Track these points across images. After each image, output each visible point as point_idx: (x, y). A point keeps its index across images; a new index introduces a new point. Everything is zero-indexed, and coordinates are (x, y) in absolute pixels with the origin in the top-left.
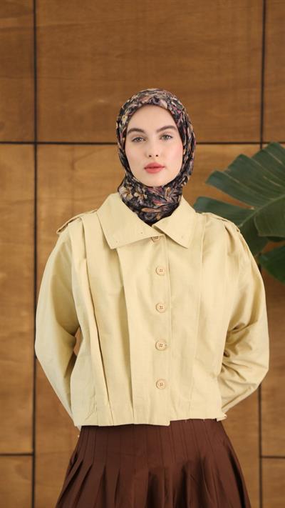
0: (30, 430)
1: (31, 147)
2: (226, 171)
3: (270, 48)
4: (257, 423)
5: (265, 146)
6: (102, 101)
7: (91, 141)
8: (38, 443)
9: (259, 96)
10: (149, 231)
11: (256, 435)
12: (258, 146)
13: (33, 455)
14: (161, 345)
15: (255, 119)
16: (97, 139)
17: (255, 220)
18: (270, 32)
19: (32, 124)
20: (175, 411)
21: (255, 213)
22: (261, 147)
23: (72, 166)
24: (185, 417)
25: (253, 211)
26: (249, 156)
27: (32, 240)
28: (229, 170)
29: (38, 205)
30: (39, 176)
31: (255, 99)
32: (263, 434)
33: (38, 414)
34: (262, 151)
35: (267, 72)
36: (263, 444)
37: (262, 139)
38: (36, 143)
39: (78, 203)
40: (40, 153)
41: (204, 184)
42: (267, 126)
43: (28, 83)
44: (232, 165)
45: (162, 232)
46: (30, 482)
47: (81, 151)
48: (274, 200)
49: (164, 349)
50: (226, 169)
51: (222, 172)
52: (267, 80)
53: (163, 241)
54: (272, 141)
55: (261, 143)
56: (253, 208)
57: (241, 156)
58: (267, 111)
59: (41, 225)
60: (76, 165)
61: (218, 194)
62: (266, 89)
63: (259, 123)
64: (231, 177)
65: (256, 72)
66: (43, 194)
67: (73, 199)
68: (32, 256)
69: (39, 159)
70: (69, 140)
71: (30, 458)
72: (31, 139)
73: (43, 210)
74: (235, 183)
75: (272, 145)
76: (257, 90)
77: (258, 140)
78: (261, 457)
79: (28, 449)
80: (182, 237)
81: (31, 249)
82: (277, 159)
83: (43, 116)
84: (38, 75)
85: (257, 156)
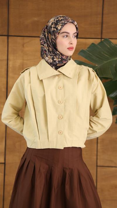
0: (4, 154)
1: (6, 37)
2: (86, 50)
4: (96, 152)
5: (103, 40)
6: (36, 19)
7: (31, 36)
8: (6, 159)
9: (101, 19)
10: (56, 72)
11: (95, 157)
12: (100, 40)
13: (5, 163)
14: (60, 117)
15: (99, 29)
16: (34, 35)
17: (97, 70)
19: (6, 28)
20: (67, 143)
21: (97, 67)
22: (101, 40)
23: (23, 46)
24: (71, 146)
25: (97, 66)
26: (96, 44)
27: (6, 76)
28: (88, 49)
29: (9, 62)
30: (9, 50)
31: (99, 20)
32: (98, 157)
33: (7, 147)
34: (101, 42)
35: (104, 9)
36: (98, 161)
37: (101, 37)
38: (8, 36)
39: (25, 61)
40: (10, 40)
41: (77, 55)
42: (104, 31)
43: (5, 10)
44: (89, 48)
45: (61, 73)
46: (3, 174)
47: (27, 40)
48: (105, 62)
49: (62, 119)
50: (86, 49)
51: (85, 50)
52: (104, 12)
53: (62, 76)
54: (106, 38)
55: (101, 38)
56: (97, 65)
57: (93, 44)
58: (104, 25)
59: (10, 70)
60: (25, 45)
61: (83, 59)
62: (104, 16)
63: (101, 30)
64: (88, 52)
65: (100, 9)
66: (11, 57)
67: (23, 60)
68: (5, 83)
69: (9, 43)
70: (22, 35)
71: (3, 165)
72: (6, 34)
73: (11, 64)
74: (90, 55)
75: (106, 40)
76: (101, 16)
78: (97, 166)
79: (3, 161)
80: (70, 74)
81: (5, 80)
82: (107, 45)
83: (11, 24)
84: (10, 7)
85: (99, 44)
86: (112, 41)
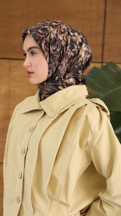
2: (87, 75)
3: (108, 16)
5: (104, 64)
7: (19, 58)
12: (100, 64)
15: (100, 51)
18: (108, 9)
21: (102, 97)
22: (102, 65)
28: (89, 75)
31: (100, 41)
37: (102, 61)
42: (105, 54)
48: (111, 91)
51: (85, 75)
52: (106, 32)
54: (109, 62)
55: (102, 63)
57: (95, 68)
58: (106, 47)
60: (12, 69)
62: (106, 36)
64: (89, 78)
65: (101, 28)
67: (10, 86)
70: (9, 58)
74: (92, 81)
77: (100, 61)
82: (113, 70)
86: (118, 65)
